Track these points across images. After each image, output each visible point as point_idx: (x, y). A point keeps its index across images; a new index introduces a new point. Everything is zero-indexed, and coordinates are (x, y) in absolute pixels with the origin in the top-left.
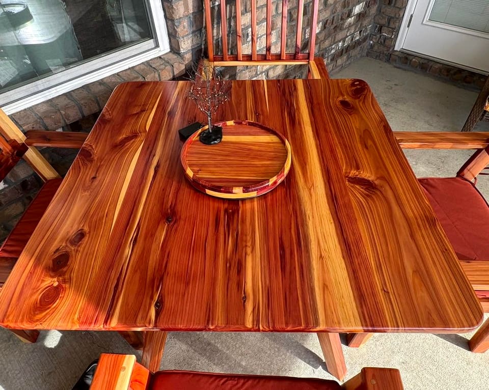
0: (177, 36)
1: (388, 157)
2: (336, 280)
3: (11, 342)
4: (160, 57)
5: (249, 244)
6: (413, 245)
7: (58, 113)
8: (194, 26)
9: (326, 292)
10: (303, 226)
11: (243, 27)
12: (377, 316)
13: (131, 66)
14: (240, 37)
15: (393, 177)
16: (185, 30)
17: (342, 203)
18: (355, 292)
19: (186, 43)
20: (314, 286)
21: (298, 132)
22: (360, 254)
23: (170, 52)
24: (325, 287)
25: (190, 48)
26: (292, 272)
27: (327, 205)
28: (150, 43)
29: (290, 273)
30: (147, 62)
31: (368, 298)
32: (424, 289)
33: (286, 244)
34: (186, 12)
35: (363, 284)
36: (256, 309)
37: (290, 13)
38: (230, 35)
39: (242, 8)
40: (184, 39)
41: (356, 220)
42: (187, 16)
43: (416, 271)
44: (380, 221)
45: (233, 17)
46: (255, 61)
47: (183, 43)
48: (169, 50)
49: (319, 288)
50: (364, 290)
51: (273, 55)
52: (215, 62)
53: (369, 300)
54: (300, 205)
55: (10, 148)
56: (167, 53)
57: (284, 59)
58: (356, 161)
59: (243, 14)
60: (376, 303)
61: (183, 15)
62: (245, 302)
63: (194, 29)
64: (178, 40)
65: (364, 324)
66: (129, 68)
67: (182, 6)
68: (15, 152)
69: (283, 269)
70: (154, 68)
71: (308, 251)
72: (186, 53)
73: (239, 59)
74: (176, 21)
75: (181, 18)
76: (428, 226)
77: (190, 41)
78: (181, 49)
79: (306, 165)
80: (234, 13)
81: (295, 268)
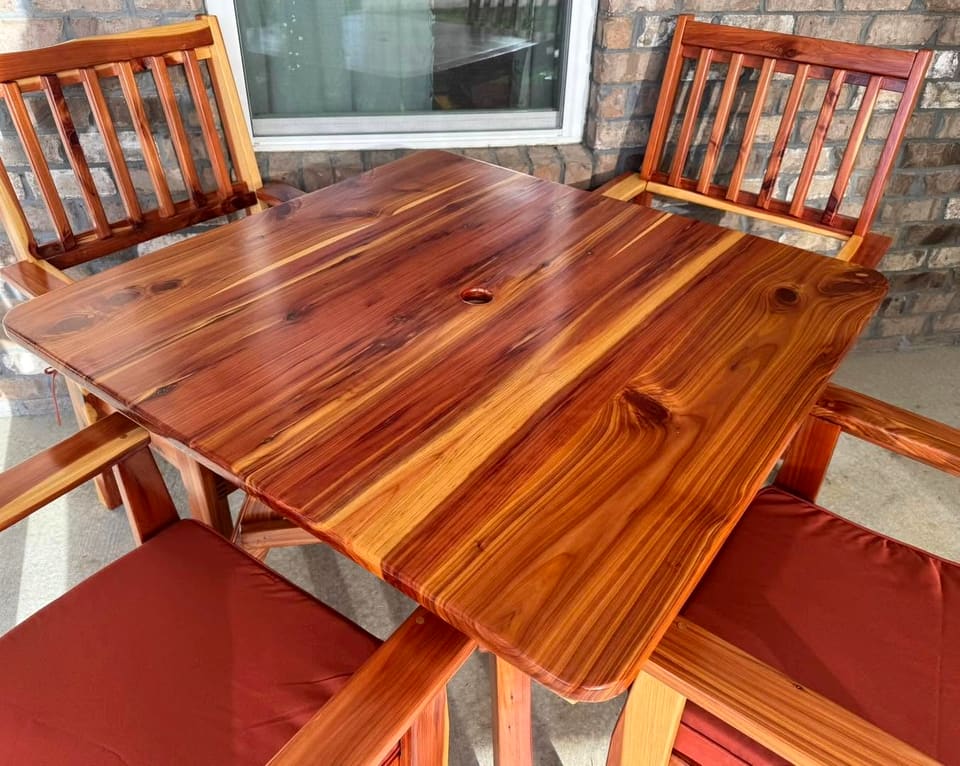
0: (598, 115)
1: (760, 398)
2: (422, 489)
3: (87, 492)
4: (555, 147)
5: (356, 390)
6: (619, 526)
7: (331, 172)
8: (641, 106)
9: (388, 494)
10: (463, 409)
11: (759, 140)
12: (421, 563)
13: (494, 144)
14: (715, 144)
15: (723, 428)
16: (618, 107)
17: (568, 414)
18: (432, 517)
19: (612, 133)
20: (379, 479)
21: (629, 299)
22: (507, 483)
23: (581, 143)
24: (396, 488)
25: (618, 146)
26: (370, 450)
27: (540, 404)
28: (550, 116)
29: (368, 448)
30: (527, 148)
31: (440, 538)
32: (553, 582)
33: (407, 417)
34: (629, 76)
35: (457, 517)
36: (269, 457)
37: (906, 148)
38: (723, 147)
39: (769, 102)
40: (609, 125)
41: (562, 444)
42: (630, 83)
43: (572, 558)
44: (605, 467)
45: (741, 115)
46: (731, 202)
47: (604, 131)
48: (578, 139)
49: (384, 485)
50: (449, 525)
51: (773, 202)
52: (650, 183)
53: (437, 541)
54: (496, 384)
55: (230, 189)
56: (572, 145)
57: (797, 214)
58: (680, 377)
59: (765, 114)
60: (444, 549)
61: (622, 79)
62: (264, 443)
63: (639, 111)
64: (596, 124)
65: (389, 559)
66: (489, 148)
67: (625, 63)
68: (233, 199)
69: (364, 439)
70: (530, 160)
71: (427, 440)
72: (607, 152)
73: (699, 189)
74: (602, 86)
75: (613, 84)
76: (690, 519)
77: (621, 132)
78: (598, 142)
79: (579, 343)
80: (744, 106)
81: (381, 447)
